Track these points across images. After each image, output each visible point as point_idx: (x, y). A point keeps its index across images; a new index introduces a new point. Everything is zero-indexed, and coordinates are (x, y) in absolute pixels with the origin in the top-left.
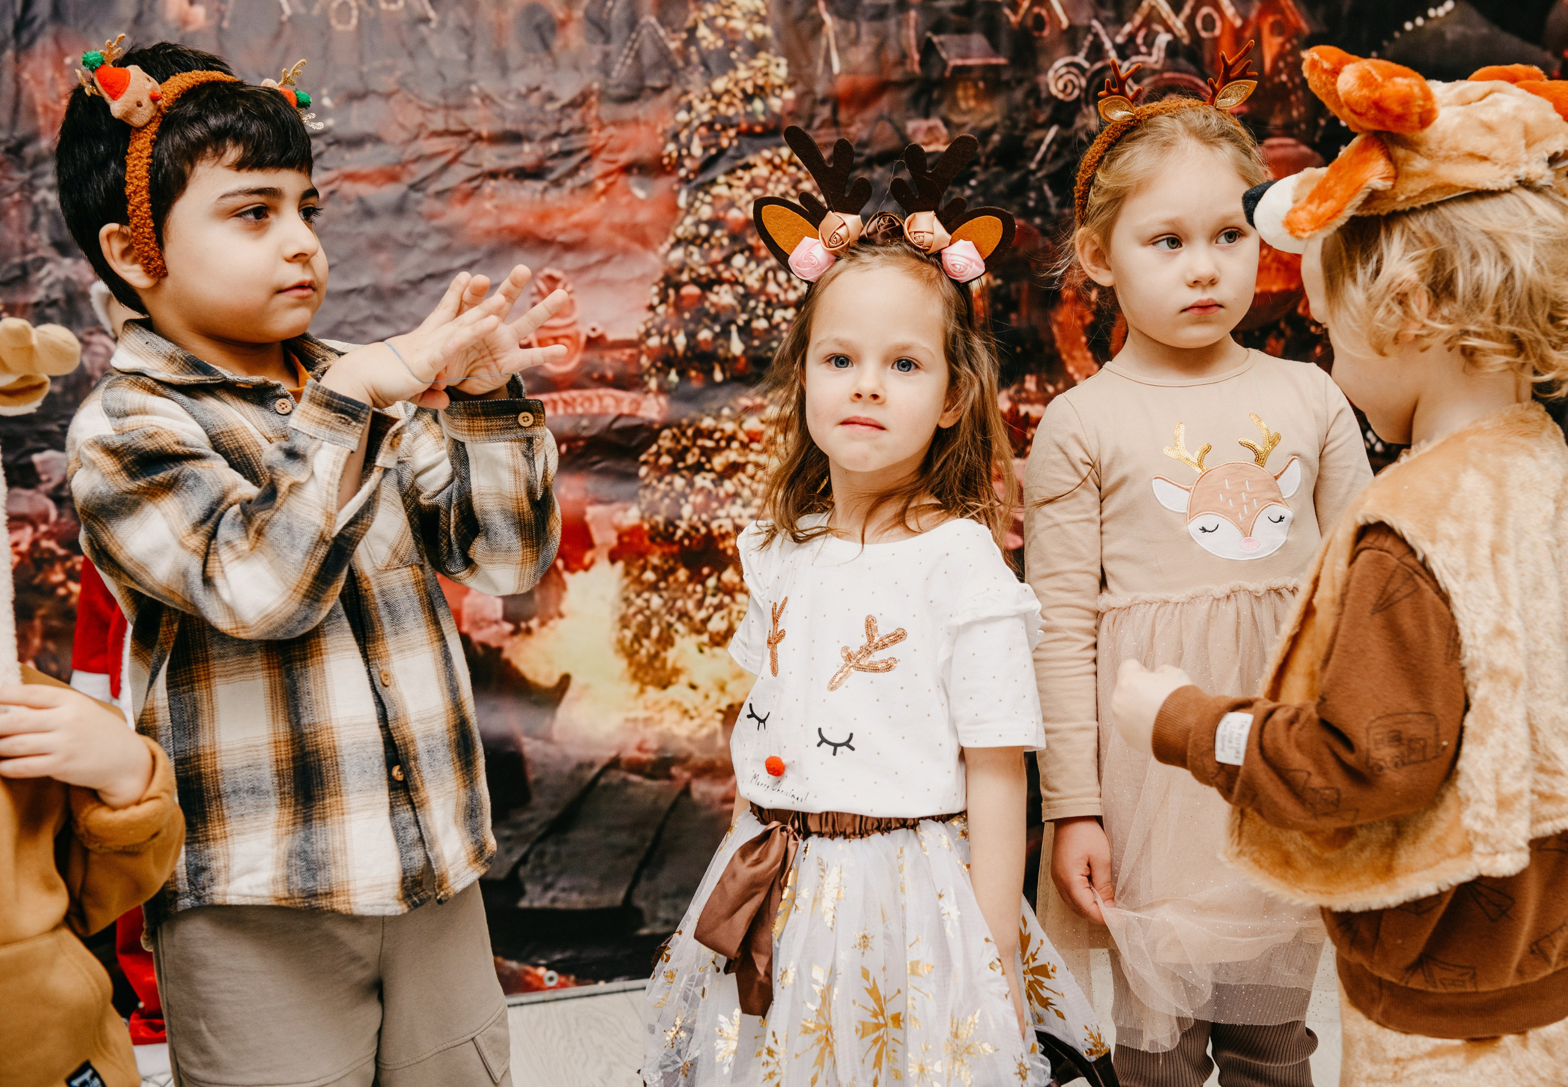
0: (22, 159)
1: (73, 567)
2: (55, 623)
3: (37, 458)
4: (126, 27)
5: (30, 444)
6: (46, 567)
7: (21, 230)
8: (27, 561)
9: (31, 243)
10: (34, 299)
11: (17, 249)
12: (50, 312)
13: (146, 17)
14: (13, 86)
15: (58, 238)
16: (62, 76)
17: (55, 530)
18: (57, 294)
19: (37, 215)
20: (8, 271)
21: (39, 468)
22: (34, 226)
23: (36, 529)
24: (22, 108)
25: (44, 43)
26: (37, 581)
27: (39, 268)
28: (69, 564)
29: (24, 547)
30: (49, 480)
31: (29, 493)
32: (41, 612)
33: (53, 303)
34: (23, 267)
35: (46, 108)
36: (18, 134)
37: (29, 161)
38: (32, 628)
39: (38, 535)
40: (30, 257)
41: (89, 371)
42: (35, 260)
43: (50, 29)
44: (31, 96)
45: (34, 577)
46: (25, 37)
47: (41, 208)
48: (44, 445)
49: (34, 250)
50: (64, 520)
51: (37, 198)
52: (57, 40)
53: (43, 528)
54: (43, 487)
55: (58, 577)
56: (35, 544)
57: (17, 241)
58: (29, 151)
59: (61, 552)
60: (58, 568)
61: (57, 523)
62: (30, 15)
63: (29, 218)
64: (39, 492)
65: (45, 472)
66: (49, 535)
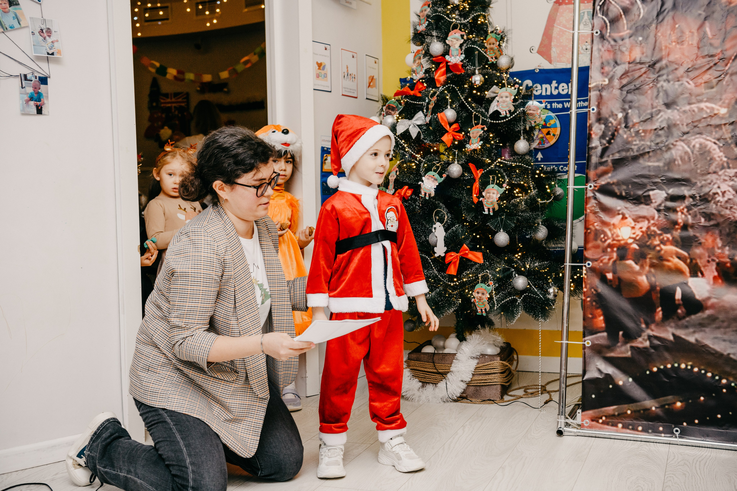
0: (654, 69)
1: (663, 238)
2: (655, 261)
3: (651, 193)
4: (703, 9)
5: (649, 187)
6: (652, 238)
7: (652, 99)
8: (645, 235)
9: (655, 104)
10: (655, 127)
11: (650, 107)
12: (661, 132)
13: (712, 3)
14: (654, 39)
15: (666, 102)
16: (674, 33)
17: (657, 223)
18: (664, 125)
19: (658, 92)
20: (645, 116)
21: (652, 197)
22: (657, 97)
23: (649, 222)
24: (657, 48)
25: (668, 19)
26: (648, 243)
27: (658, 114)
28: (661, 237)
29: (644, 229)
30: (656, 202)
31: (648, 207)
32: (649, 256)
33: (663, 128)
34: (652, 114)
35: (666, 47)
36: (654, 59)
37: (657, 70)
38: (646, 262)
39: (650, 224)
40: (654, 110)
41: (675, 157)
42: (656, 111)
43: (671, 14)
44: (660, 43)
45: (647, 242)
46: (661, 18)
47: (660, 89)
48: (655, 188)
49: (656, 107)
50: (660, 219)
51: (659, 85)
52: (673, 18)
53: (652, 222)
54: (653, 205)
55: (657, 242)
56: (648, 228)
57: (650, 104)
58: (658, 66)
59: (659, 232)
60: (657, 238)
61: (658, 220)
62: (663, 9)
63: (655, 93)
64: (651, 207)
65: (654, 199)
66: (654, 225)
